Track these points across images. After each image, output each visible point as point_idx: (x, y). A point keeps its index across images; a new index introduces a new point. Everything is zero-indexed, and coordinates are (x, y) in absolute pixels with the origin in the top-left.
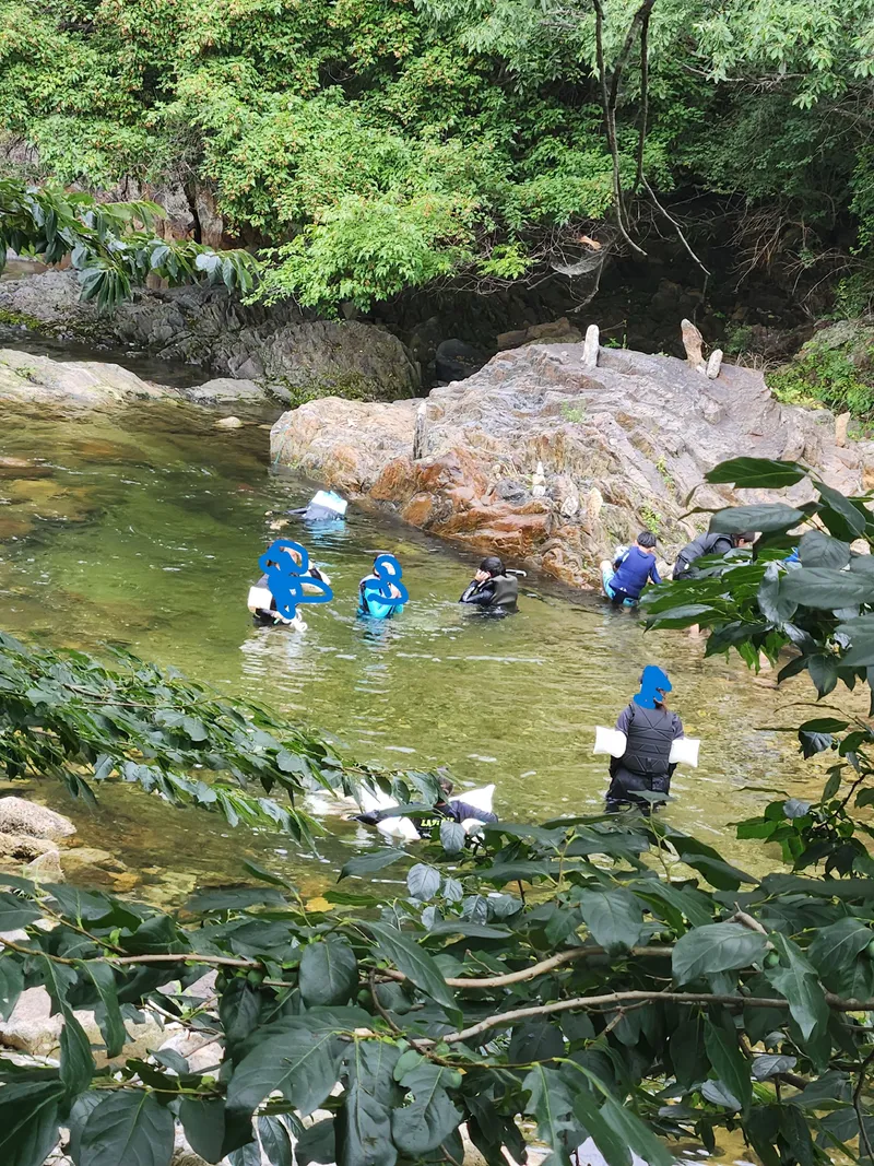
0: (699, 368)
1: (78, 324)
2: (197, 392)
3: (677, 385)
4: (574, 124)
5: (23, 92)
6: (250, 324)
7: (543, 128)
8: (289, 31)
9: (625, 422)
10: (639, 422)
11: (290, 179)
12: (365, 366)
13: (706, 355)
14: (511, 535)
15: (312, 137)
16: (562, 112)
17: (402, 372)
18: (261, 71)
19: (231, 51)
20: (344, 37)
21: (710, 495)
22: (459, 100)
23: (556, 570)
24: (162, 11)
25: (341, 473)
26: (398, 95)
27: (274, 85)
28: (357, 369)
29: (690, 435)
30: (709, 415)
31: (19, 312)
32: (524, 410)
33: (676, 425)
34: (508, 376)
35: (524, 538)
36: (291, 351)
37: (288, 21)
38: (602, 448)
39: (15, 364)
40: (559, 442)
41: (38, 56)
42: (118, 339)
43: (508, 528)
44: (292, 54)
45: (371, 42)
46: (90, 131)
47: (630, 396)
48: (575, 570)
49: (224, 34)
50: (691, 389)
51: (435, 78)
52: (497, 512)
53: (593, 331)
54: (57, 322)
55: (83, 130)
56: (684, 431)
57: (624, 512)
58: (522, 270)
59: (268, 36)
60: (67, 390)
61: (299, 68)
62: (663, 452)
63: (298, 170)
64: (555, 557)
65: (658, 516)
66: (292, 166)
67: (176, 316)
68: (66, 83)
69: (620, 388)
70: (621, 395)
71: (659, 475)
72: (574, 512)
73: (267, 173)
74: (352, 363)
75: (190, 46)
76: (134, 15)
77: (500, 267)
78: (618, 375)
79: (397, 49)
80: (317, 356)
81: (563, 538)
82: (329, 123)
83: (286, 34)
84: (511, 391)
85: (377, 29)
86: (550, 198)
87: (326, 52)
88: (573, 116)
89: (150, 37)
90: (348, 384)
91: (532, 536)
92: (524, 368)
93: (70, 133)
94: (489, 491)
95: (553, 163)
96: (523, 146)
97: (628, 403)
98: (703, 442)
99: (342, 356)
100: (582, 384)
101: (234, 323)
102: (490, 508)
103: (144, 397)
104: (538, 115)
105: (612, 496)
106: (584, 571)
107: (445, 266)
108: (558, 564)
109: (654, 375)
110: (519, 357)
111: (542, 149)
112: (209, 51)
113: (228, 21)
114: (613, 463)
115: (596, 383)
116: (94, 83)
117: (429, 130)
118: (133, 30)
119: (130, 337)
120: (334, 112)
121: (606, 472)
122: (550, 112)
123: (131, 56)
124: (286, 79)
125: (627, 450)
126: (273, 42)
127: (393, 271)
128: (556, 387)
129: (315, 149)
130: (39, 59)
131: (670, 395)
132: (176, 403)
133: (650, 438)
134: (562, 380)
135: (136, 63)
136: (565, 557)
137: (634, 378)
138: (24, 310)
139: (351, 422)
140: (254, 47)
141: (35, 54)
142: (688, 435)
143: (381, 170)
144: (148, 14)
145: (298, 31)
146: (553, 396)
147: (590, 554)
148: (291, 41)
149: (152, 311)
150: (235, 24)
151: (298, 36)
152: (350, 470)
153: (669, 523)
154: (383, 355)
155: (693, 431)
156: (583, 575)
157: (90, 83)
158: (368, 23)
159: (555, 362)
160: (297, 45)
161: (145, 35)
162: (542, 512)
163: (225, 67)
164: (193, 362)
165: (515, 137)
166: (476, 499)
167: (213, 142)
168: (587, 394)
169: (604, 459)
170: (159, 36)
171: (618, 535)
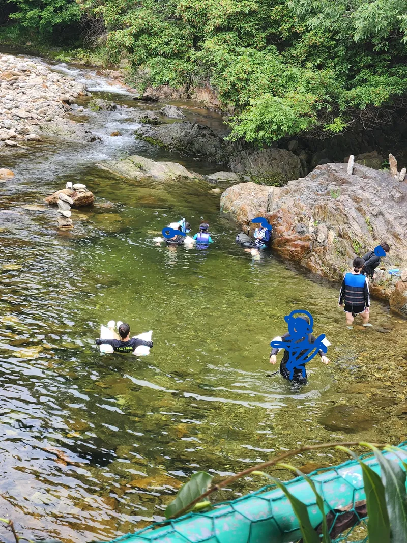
0: (395, 176)
1: (178, 146)
2: (210, 177)
3: (383, 184)
4: (377, 64)
5: (145, 46)
6: (247, 148)
7: (362, 65)
8: (253, 21)
9: (356, 200)
10: (362, 200)
11: (246, 86)
12: (283, 169)
13: (399, 170)
14: (297, 249)
15: (257, 68)
16: (371, 58)
17: (297, 172)
18: (241, 38)
19: (229, 29)
20: (277, 23)
21: (388, 235)
22: (325, 52)
23: (311, 266)
24: (201, 12)
25: (241, 216)
26: (299, 50)
27: (246, 44)
28: (280, 170)
29: (384, 208)
30: (395, 198)
31: (157, 140)
32: (320, 192)
33: (379, 202)
34: (317, 176)
35: (302, 251)
36: (256, 160)
37: (253, 16)
38: (341, 212)
39: (136, 162)
40: (325, 208)
41: (152, 31)
42: (194, 152)
43: (296, 246)
44: (254, 31)
45: (288, 26)
46: (172, 63)
47: (362, 188)
48: (318, 267)
49: (225, 21)
50: (389, 186)
51: (313, 42)
52: (293, 238)
53: (352, 157)
54: (170, 145)
55: (169, 63)
56: (381, 205)
57: (345, 242)
58: (341, 129)
59: (243, 22)
60: (153, 174)
61: (257, 37)
62: (370, 215)
63: (249, 82)
64: (311, 261)
65: (361, 244)
66: (247, 80)
67: (217, 144)
68: (163, 42)
69: (358, 184)
70: (358, 187)
71: (367, 225)
72: (322, 240)
73: (236, 83)
74: (278, 167)
75: (210, 27)
76: (189, 13)
77: (332, 127)
78: (359, 178)
79: (298, 29)
80: (265, 164)
81: (316, 252)
82: (266, 61)
83: (252, 22)
84: (316, 184)
85: (291, 20)
86: (359, 96)
87: (270, 30)
88: (377, 60)
89: (196, 23)
90: (274, 177)
91: (305, 250)
92: (324, 173)
93: (164, 64)
94: (292, 228)
95: (365, 81)
96: (353, 73)
97: (360, 191)
98: (390, 211)
99: (274, 163)
100: (344, 182)
101: (240, 148)
102: (290, 237)
103: (186, 178)
104: (361, 59)
105: (342, 234)
106: (323, 268)
107: (304, 126)
108: (312, 264)
109: (374, 179)
110: (323, 168)
111: (361, 75)
112: (218, 29)
113: (227, 16)
114: (345, 219)
115: (349, 182)
116: (174, 42)
117: (309, 65)
118: (189, 20)
119: (199, 152)
120: (270, 57)
121: (342, 223)
122: (366, 58)
123: (188, 31)
124: (251, 42)
125: (353, 213)
126: (246, 26)
127: (279, 127)
128: (333, 183)
129: (258, 73)
130: (153, 32)
131: (379, 189)
132: (198, 181)
133: (365, 208)
134: (336, 180)
135: (191, 34)
136: (316, 261)
137: (365, 180)
138: (159, 139)
139: (253, 194)
140: (237, 27)
141: (151, 30)
142: (383, 208)
143: (287, 83)
144: (195, 13)
145: (257, 20)
146: (331, 187)
147: (325, 260)
148: (254, 25)
149: (209, 141)
150: (229, 17)
151: (257, 23)
152: (245, 215)
153: (365, 248)
154: (291, 164)
155: (386, 205)
156: (322, 270)
157: (173, 43)
158: (288, 17)
159: (334, 171)
160: (257, 27)
161: (193, 22)
162: (309, 240)
163: (224, 36)
164: (220, 163)
165: (349, 70)
166: (286, 232)
167: (215, 69)
168: (344, 187)
169: (342, 217)
170: (200, 22)
171: (341, 252)
